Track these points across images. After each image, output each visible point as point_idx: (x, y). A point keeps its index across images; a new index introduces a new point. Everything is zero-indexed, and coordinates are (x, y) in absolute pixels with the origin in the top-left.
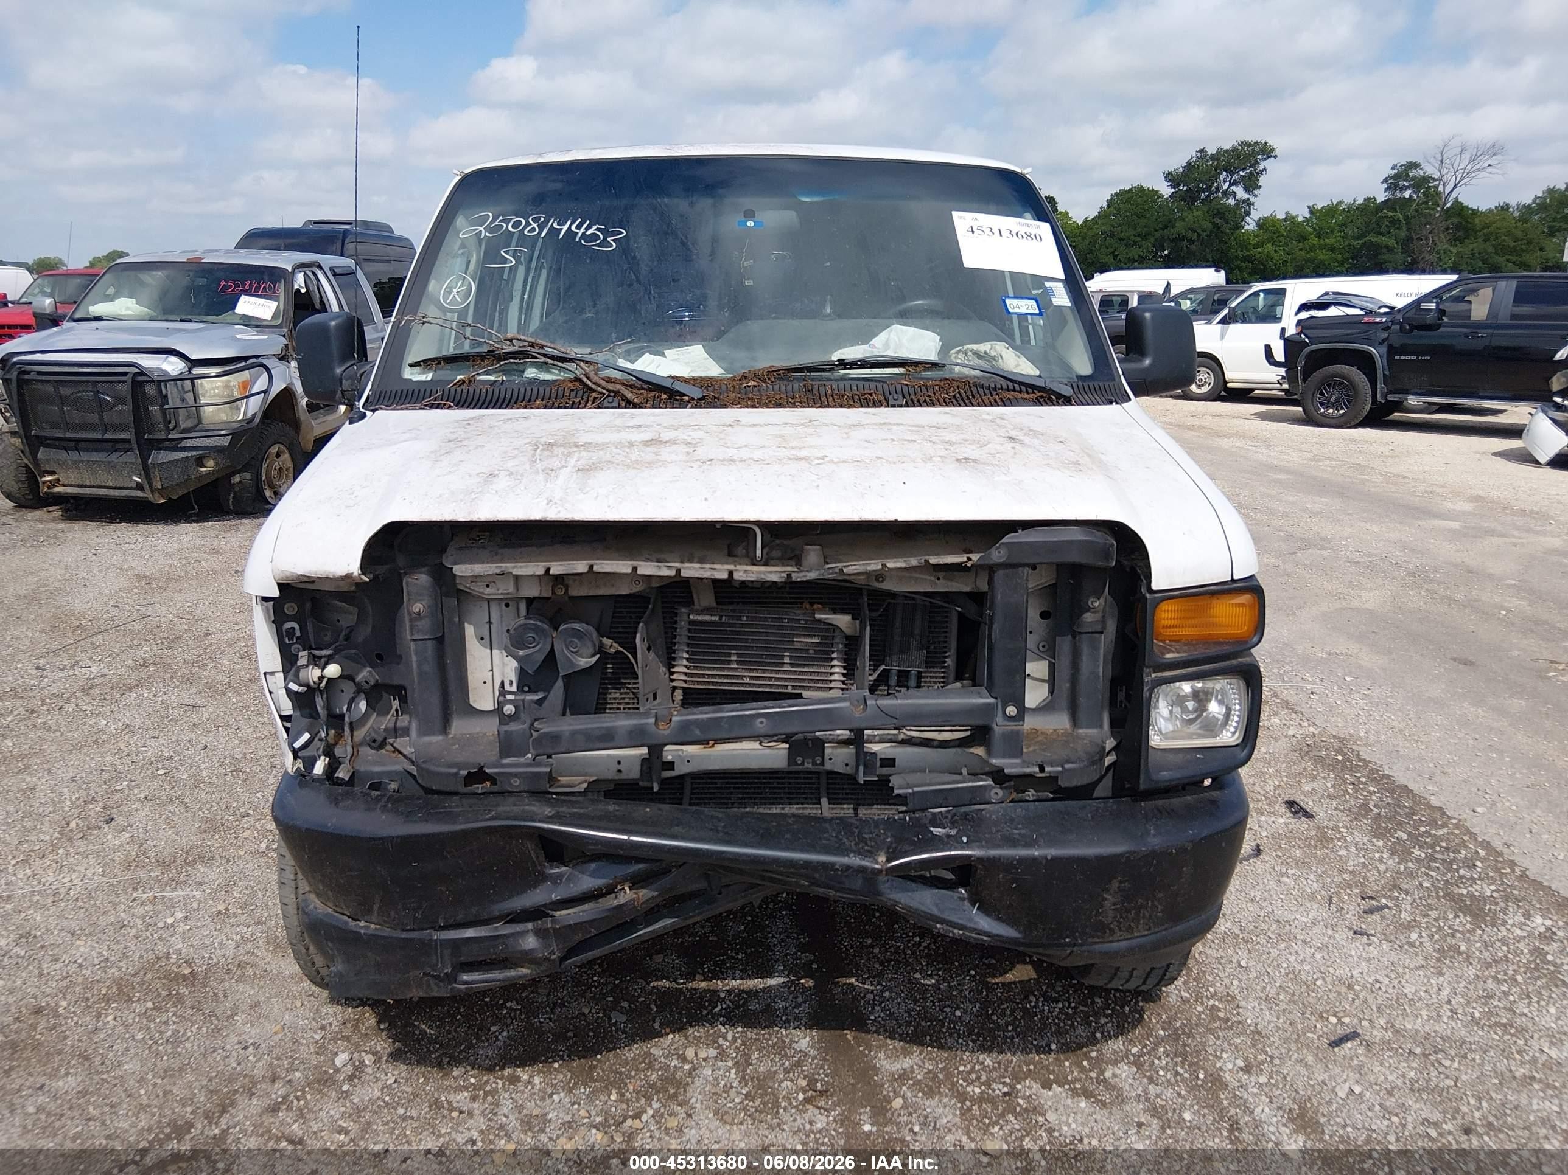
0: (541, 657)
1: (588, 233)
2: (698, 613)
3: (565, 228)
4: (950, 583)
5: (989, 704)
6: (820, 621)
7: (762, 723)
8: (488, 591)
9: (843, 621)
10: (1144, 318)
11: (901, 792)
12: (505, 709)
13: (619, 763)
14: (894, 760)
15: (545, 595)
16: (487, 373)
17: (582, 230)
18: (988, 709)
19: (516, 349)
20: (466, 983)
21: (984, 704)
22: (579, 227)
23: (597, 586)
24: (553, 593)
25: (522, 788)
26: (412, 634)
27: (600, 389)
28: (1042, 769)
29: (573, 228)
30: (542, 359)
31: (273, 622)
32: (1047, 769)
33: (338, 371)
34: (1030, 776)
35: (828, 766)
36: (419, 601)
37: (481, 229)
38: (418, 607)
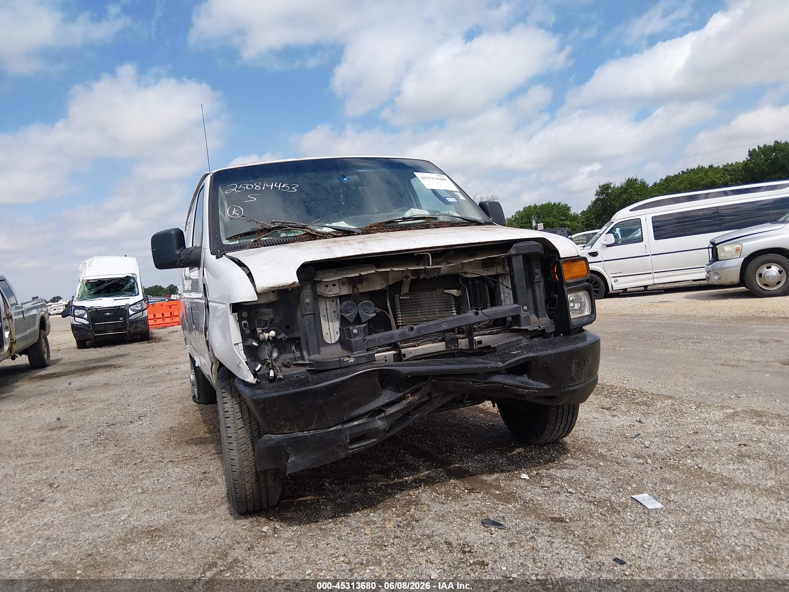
0: (354, 316)
1: (283, 187)
2: (403, 296)
3: (272, 186)
4: (489, 272)
5: (518, 307)
6: (446, 293)
7: (445, 325)
8: (330, 293)
9: (454, 292)
10: (486, 205)
11: (493, 346)
12: (354, 331)
13: (385, 357)
14: (481, 341)
15: (350, 293)
16: (264, 237)
17: (280, 186)
18: (518, 309)
19: (276, 226)
20: (352, 449)
21: (517, 307)
22: (278, 185)
23: (369, 288)
24: (353, 292)
25: (365, 361)
26: (306, 312)
27: (319, 235)
28: (540, 328)
29: (275, 185)
30: (290, 228)
31: (238, 321)
32: (541, 327)
33: (178, 252)
34: (536, 330)
35: (460, 347)
36: (308, 298)
37: (234, 189)
38: (308, 301)
